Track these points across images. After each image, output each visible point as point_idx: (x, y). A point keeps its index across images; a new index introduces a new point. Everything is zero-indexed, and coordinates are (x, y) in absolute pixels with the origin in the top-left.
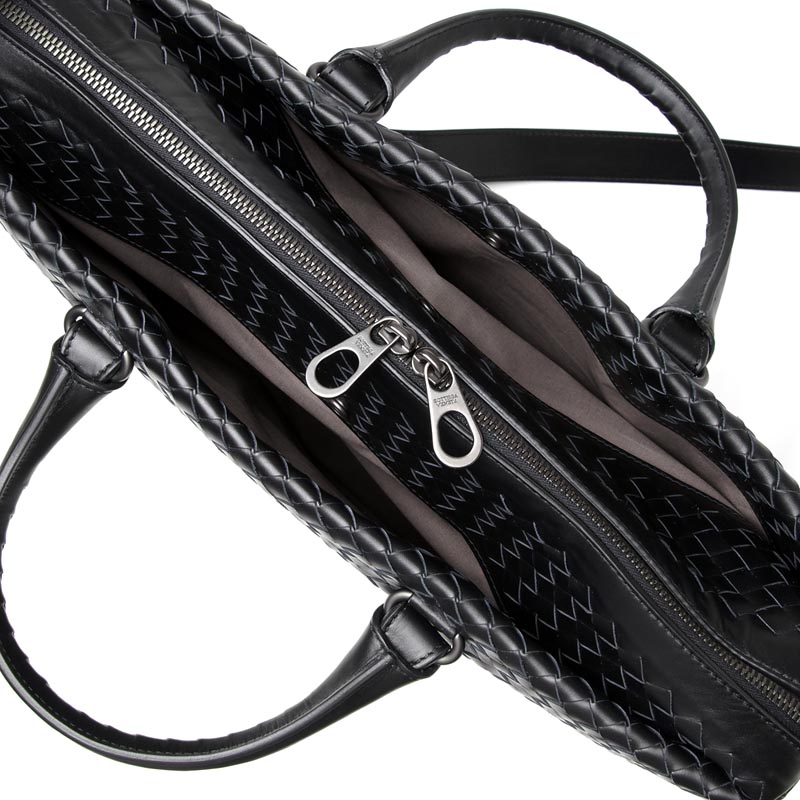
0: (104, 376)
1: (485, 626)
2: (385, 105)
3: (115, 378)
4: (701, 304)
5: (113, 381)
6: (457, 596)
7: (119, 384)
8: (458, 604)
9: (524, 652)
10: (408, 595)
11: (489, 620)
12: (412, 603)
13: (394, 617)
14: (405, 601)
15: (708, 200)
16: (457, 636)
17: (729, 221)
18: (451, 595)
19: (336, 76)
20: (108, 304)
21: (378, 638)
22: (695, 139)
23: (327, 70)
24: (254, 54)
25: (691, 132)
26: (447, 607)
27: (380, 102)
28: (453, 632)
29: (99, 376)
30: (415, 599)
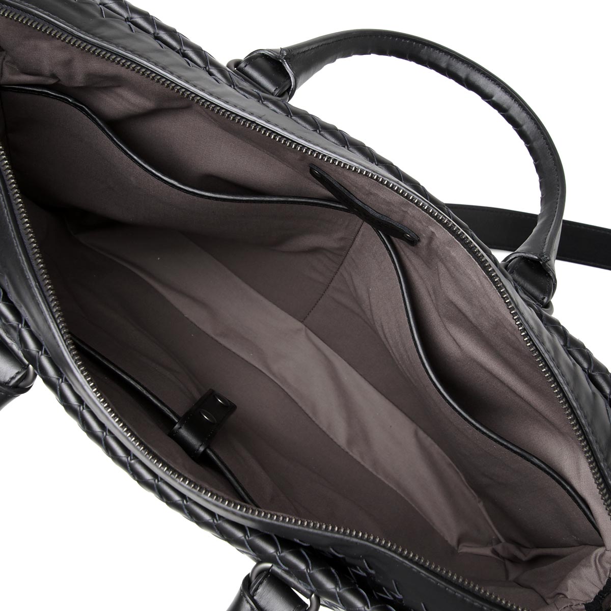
0: (13, 381)
1: (334, 590)
2: (289, 92)
3: (21, 384)
4: (544, 251)
5: (20, 387)
6: (308, 567)
7: (25, 390)
8: (309, 574)
9: (368, 607)
10: (269, 565)
11: (336, 585)
12: (273, 571)
13: (261, 583)
14: (267, 570)
15: (540, 178)
16: (313, 596)
17: (560, 192)
18: (302, 567)
19: (250, 70)
20: (14, 328)
21: (248, 602)
22: (528, 133)
23: (242, 65)
24: (184, 48)
25: (524, 127)
26: (301, 576)
27: (286, 89)
28: (309, 593)
29: (9, 382)
30: (275, 568)
